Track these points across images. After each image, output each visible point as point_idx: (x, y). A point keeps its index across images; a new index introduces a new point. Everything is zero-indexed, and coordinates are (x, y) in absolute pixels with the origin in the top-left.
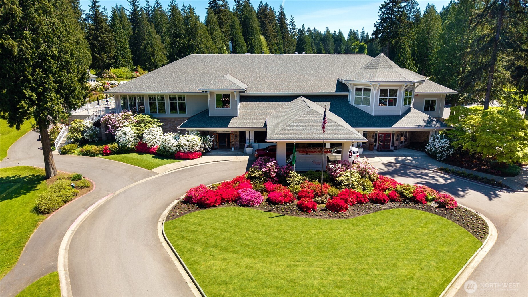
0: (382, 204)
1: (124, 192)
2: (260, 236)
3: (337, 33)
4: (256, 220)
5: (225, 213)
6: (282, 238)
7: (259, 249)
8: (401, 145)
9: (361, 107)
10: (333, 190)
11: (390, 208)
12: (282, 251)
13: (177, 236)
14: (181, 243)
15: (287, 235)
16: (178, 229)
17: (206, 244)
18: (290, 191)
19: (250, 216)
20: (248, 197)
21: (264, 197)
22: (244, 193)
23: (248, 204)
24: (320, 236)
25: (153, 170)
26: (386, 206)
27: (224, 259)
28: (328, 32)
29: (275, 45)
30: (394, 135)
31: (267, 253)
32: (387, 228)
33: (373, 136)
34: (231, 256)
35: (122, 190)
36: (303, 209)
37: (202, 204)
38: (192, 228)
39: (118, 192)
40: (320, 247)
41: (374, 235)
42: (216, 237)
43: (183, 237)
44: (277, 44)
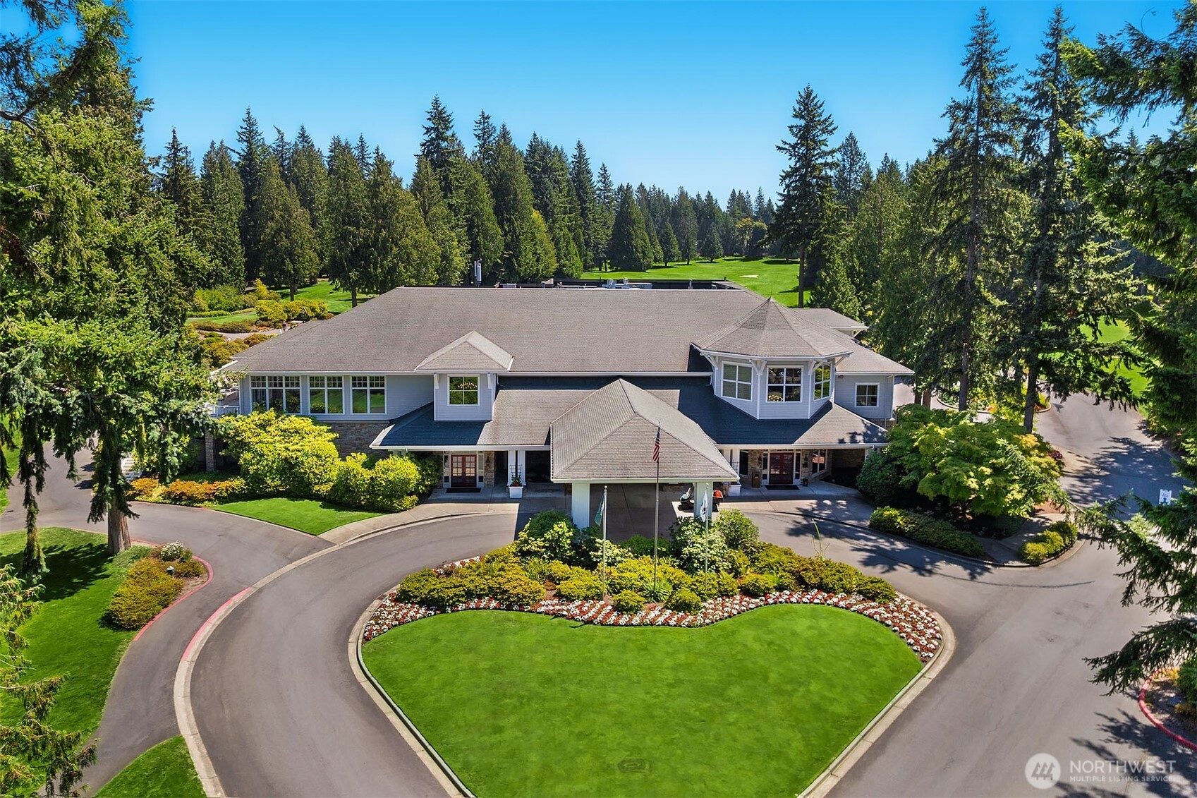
1: (273, 583)
3: (703, 198)
8: (814, 475)
9: (735, 401)
10: (677, 574)
22: (511, 584)
25: (324, 536)
28: (683, 195)
29: (566, 230)
30: (798, 455)
33: (760, 459)
35: (267, 580)
39: (260, 584)
44: (568, 227)
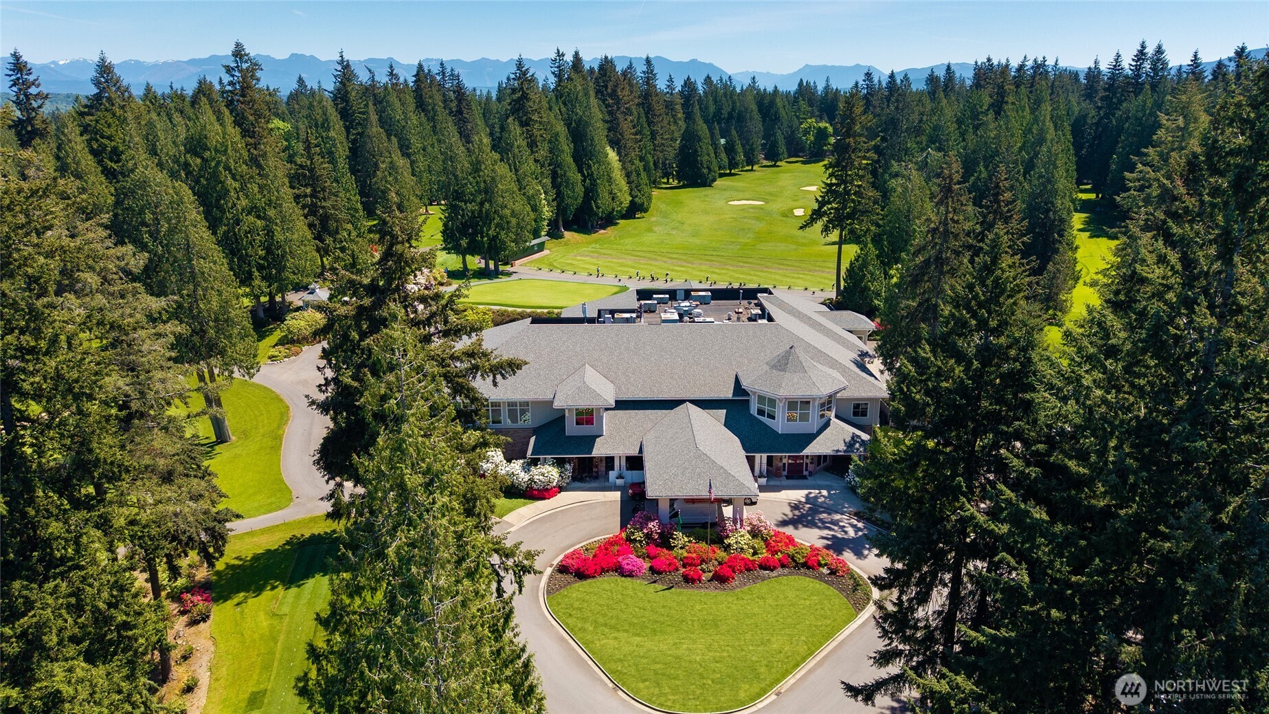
0: (772, 571)
2: (647, 614)
4: (641, 595)
5: (607, 586)
6: (668, 616)
7: (646, 627)
8: (818, 468)
9: (765, 419)
10: (721, 554)
11: (779, 576)
12: (669, 629)
13: (564, 613)
14: (570, 621)
15: (673, 612)
16: (563, 606)
17: (596, 623)
18: (675, 558)
19: (634, 589)
20: (630, 567)
21: (647, 565)
22: (626, 562)
23: (630, 575)
24: (705, 613)
25: (505, 518)
26: (775, 573)
27: (616, 638)
29: (638, 163)
30: (807, 460)
31: (654, 632)
32: (770, 601)
33: (781, 458)
34: (621, 635)
36: (689, 580)
37: (581, 575)
38: (577, 604)
40: (704, 625)
41: (756, 610)
42: (604, 615)
43: (570, 615)
44: (640, 158)
